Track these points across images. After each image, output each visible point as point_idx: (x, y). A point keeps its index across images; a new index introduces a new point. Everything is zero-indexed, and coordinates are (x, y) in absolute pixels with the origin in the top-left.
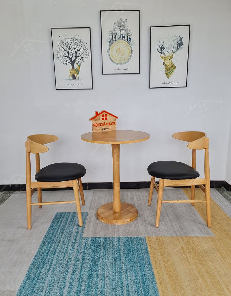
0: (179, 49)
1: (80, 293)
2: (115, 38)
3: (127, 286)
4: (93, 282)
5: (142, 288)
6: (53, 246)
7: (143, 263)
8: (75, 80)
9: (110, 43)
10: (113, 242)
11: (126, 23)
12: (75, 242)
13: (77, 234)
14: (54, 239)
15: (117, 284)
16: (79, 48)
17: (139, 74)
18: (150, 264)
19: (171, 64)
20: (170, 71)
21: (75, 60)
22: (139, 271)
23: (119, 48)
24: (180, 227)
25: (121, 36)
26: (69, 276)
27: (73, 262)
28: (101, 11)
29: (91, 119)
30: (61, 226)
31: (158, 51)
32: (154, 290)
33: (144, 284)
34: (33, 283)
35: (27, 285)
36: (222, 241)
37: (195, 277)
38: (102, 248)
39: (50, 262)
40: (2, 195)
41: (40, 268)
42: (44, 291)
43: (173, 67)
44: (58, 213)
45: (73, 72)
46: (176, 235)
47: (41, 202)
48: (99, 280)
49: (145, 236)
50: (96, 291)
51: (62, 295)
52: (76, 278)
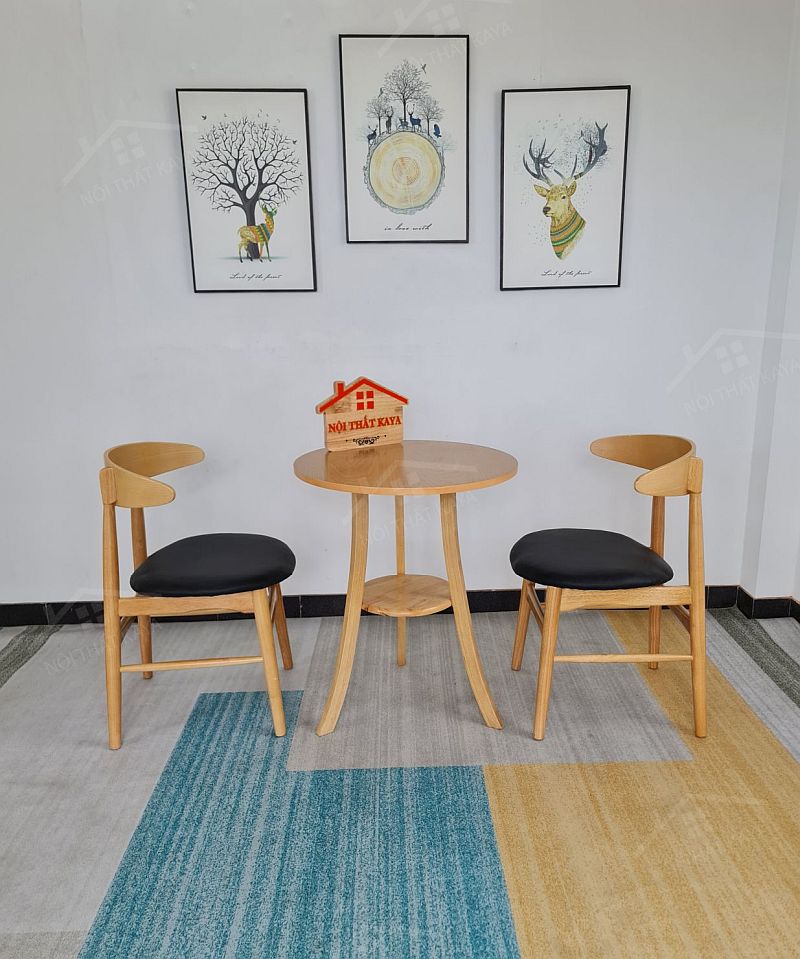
0: (593, 164)
1: (279, 935)
2: (389, 124)
3: (422, 912)
4: (318, 903)
5: (465, 916)
6: (194, 798)
7: (471, 844)
8: (256, 262)
9: (371, 141)
10: (383, 783)
11: (422, 77)
12: (261, 787)
13: (267, 761)
14: (194, 779)
15: (390, 908)
16: (270, 158)
17: (467, 242)
18: (492, 847)
19: (568, 214)
20: (566, 233)
21: (256, 197)
22: (460, 869)
23: (402, 159)
24: (591, 735)
25: (408, 120)
26: (246, 886)
27: (255, 846)
28: (341, 36)
29: (323, 409)
30: (218, 736)
31: (528, 170)
32: (502, 921)
33: (472, 903)
34: (132, 909)
35: (116, 915)
36: (714, 774)
37: (624, 882)
38: (346, 803)
39: (184, 847)
40: (18, 637)
41: (153, 867)
42: (170, 932)
43: (576, 223)
44: (204, 695)
45: (251, 236)
46: (578, 759)
47: (149, 661)
48: (337, 895)
49: (482, 763)
50: (327, 927)
51: (224, 943)
52: (268, 893)
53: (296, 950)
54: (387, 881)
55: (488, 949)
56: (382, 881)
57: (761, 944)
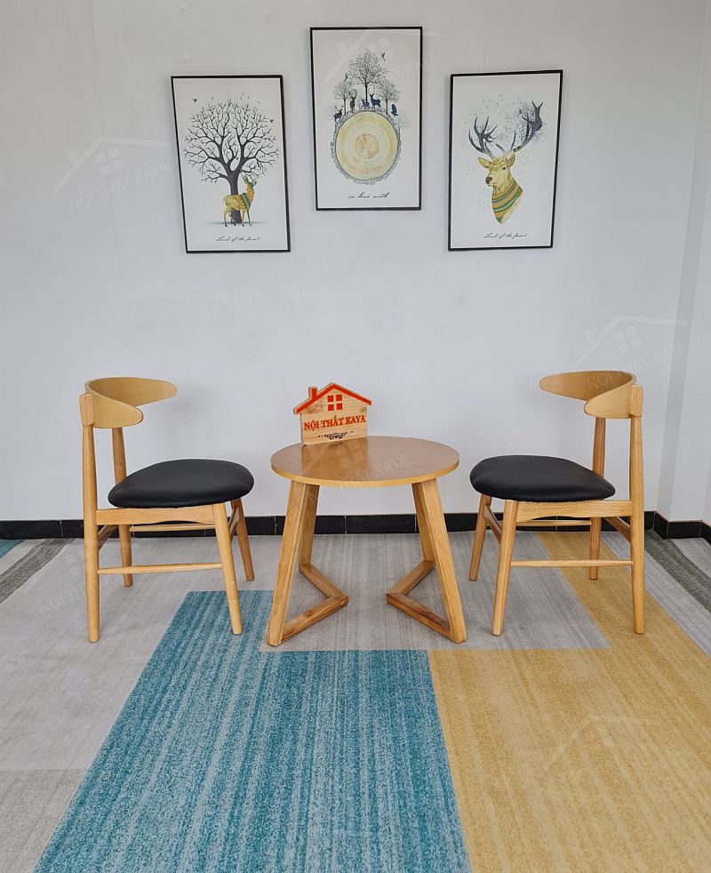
0: (530, 138)
1: (249, 773)
2: (352, 104)
3: (371, 759)
4: (283, 751)
5: (408, 763)
6: (180, 670)
7: (415, 710)
8: (239, 226)
9: (337, 120)
10: (341, 661)
11: (381, 63)
12: (237, 663)
13: (243, 644)
14: (181, 656)
15: (344, 756)
16: (251, 135)
17: (419, 209)
18: (433, 712)
19: (507, 183)
20: (506, 200)
21: (239, 170)
22: (405, 728)
23: (363, 135)
24: (522, 628)
25: (369, 101)
26: (222, 738)
27: (231, 707)
28: (312, 29)
30: (202, 625)
31: (473, 144)
32: (440, 767)
33: (415, 755)
34: (126, 752)
35: (112, 758)
36: (629, 659)
38: (309, 676)
39: (171, 707)
40: (37, 547)
41: (145, 721)
43: (515, 191)
44: (192, 593)
45: (235, 203)
46: (510, 646)
48: (299, 746)
49: (427, 648)
50: (290, 769)
51: (202, 780)
52: (241, 743)
53: (263, 786)
54: (342, 736)
55: (427, 788)
56: (338, 736)
57: (665, 791)
